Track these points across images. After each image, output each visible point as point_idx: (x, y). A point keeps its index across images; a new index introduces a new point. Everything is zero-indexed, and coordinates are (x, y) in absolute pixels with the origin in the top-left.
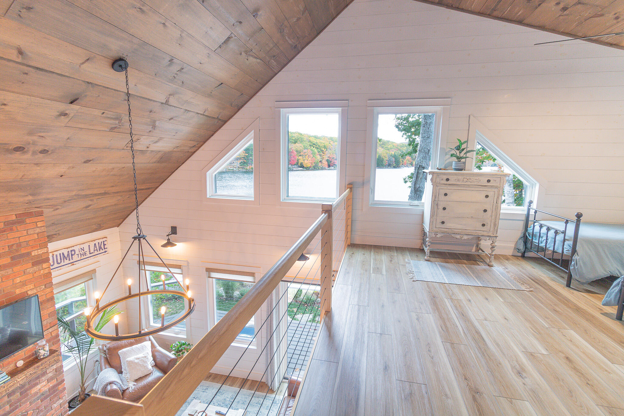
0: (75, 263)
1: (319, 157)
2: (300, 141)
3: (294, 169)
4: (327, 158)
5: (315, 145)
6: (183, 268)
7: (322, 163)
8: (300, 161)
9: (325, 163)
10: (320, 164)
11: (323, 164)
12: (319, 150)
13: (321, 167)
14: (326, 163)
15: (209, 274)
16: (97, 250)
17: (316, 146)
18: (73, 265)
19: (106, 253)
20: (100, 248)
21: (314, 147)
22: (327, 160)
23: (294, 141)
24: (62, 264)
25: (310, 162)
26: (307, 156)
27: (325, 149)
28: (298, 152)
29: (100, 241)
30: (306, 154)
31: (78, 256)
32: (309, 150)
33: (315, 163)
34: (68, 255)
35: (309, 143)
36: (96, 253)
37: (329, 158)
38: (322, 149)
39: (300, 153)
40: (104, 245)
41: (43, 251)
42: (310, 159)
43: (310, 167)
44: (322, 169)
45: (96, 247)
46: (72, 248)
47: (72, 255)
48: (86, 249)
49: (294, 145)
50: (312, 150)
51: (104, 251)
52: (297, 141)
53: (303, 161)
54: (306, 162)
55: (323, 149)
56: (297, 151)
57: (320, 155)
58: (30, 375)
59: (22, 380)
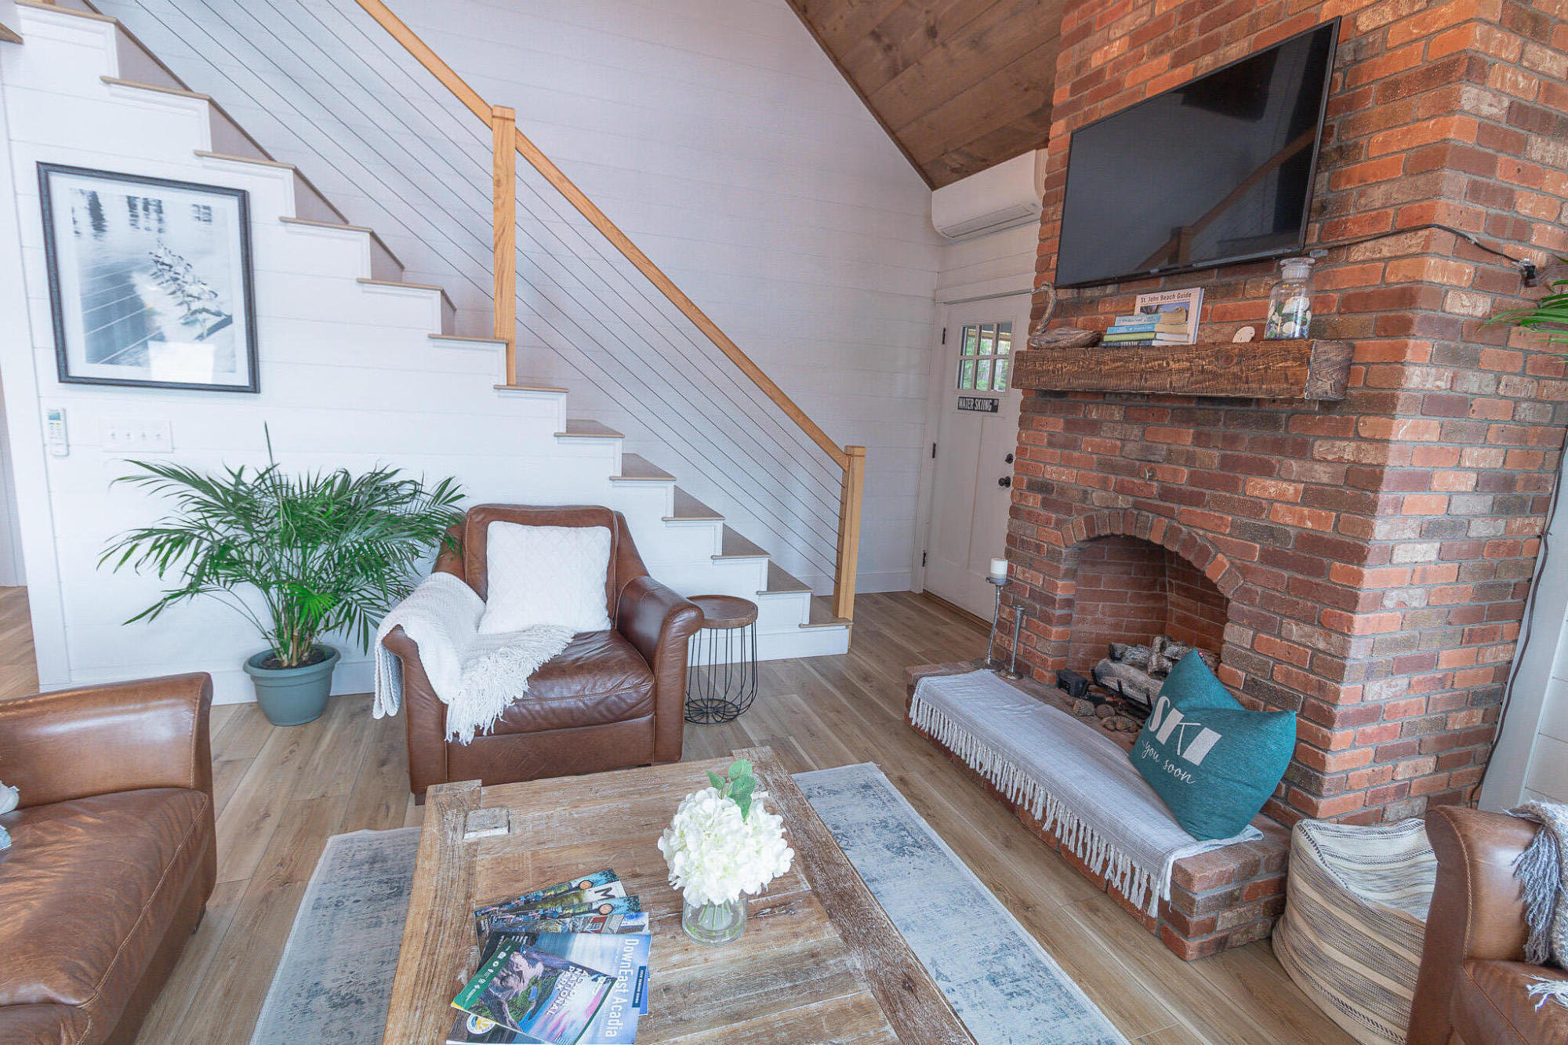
58: (1203, 371)
59: (1180, 371)
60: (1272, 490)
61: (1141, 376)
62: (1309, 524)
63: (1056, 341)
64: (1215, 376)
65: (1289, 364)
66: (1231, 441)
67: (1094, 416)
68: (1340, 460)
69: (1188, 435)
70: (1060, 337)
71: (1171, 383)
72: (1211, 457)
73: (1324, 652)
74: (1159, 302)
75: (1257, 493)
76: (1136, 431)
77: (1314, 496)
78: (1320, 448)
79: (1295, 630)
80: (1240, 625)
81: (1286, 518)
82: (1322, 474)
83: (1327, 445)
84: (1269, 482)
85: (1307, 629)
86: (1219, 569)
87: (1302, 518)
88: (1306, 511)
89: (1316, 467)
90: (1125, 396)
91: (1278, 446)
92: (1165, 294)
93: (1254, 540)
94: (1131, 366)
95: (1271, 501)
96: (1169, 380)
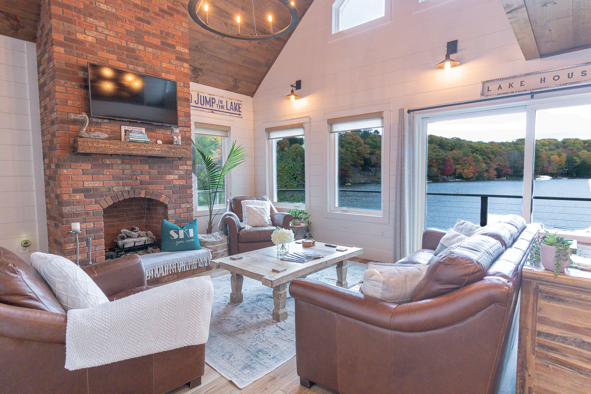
0: (214, 111)
1: (484, 165)
2: (458, 147)
3: (450, 180)
4: (496, 167)
5: (478, 150)
6: (305, 126)
7: (488, 173)
8: (458, 171)
9: (493, 173)
10: (486, 174)
11: (490, 174)
12: (485, 157)
13: (488, 177)
14: (495, 173)
15: (331, 128)
16: (233, 109)
17: (480, 152)
18: (213, 112)
19: (240, 116)
20: (236, 109)
21: (477, 154)
22: (497, 169)
23: (450, 148)
24: (204, 106)
25: (473, 171)
26: (468, 164)
27: (494, 156)
28: (457, 160)
29: (236, 102)
30: (466, 162)
31: (217, 107)
32: (470, 157)
33: (478, 172)
34: (210, 100)
35: (471, 150)
36: (232, 111)
37: (499, 166)
38: (488, 155)
39: (458, 161)
40: (239, 108)
41: (185, 51)
42: (471, 167)
43: (472, 177)
44: (489, 179)
45: (232, 106)
46: (213, 97)
47: (213, 103)
48: (224, 104)
49: (450, 152)
50: (474, 157)
51: (238, 113)
52: (454, 148)
53: (461, 171)
54: (466, 171)
55: (491, 156)
56: (454, 159)
57: (486, 163)
58: (165, 151)
59: (158, 150)
60: (172, 177)
61: (146, 151)
62: (181, 183)
63: (98, 136)
64: (168, 152)
65: (185, 150)
66: (160, 167)
67: (108, 162)
68: (184, 169)
69: (147, 167)
70: (100, 135)
71: (156, 153)
72: (154, 172)
73: (189, 207)
74: (131, 129)
75: (169, 179)
76: (128, 166)
77: (181, 177)
78: (180, 167)
79: (183, 206)
80: (171, 209)
81: (176, 183)
82: (182, 172)
83: (181, 167)
84: (171, 176)
85: (185, 204)
86: (163, 199)
87: (180, 182)
88: (180, 181)
89: (180, 171)
90: (121, 156)
91: (172, 168)
92: (133, 127)
93: (171, 189)
94: (141, 148)
95: (172, 180)
96: (155, 152)
